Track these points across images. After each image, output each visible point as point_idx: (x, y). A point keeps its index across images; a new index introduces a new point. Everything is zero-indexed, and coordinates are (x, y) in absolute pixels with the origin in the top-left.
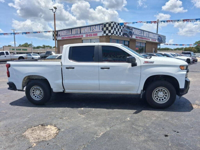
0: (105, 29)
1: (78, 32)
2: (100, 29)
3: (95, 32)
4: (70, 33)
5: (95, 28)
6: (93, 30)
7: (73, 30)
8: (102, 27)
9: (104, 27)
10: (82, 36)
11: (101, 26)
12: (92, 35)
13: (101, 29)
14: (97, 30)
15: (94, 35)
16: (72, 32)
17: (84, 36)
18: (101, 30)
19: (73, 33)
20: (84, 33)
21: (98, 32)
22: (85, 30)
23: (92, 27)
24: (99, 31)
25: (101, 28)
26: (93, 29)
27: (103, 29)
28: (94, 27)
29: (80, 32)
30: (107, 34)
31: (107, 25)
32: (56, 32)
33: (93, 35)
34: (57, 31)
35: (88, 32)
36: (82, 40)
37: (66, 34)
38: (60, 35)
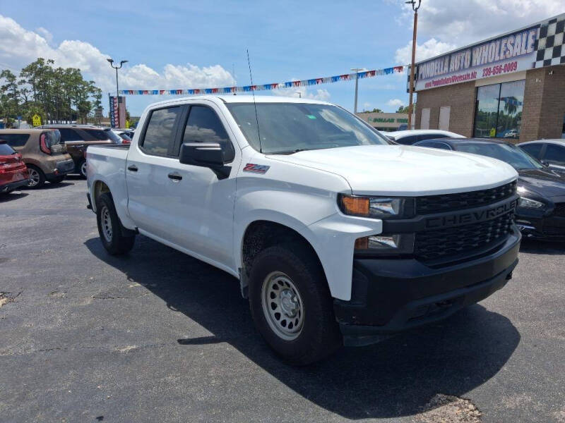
0: (542, 43)
1: (466, 64)
2: (526, 48)
3: (513, 57)
4: (446, 69)
5: (513, 45)
6: (505, 52)
7: (453, 58)
8: (534, 37)
9: (541, 37)
10: (474, 75)
11: (532, 34)
12: (500, 70)
13: (529, 46)
14: (517, 51)
15: (508, 68)
16: (451, 65)
17: (480, 74)
18: (530, 49)
19: (452, 67)
20: (481, 65)
21: (521, 56)
22: (485, 54)
23: (504, 41)
24: (524, 52)
25: (531, 41)
26: (507, 49)
27: (535, 45)
28: (511, 39)
29: (469, 62)
30: (548, 62)
31: (552, 29)
32: (416, 68)
33: (503, 67)
34: (418, 66)
35: (491, 61)
36: (478, 87)
37: (437, 71)
38: (424, 77)
